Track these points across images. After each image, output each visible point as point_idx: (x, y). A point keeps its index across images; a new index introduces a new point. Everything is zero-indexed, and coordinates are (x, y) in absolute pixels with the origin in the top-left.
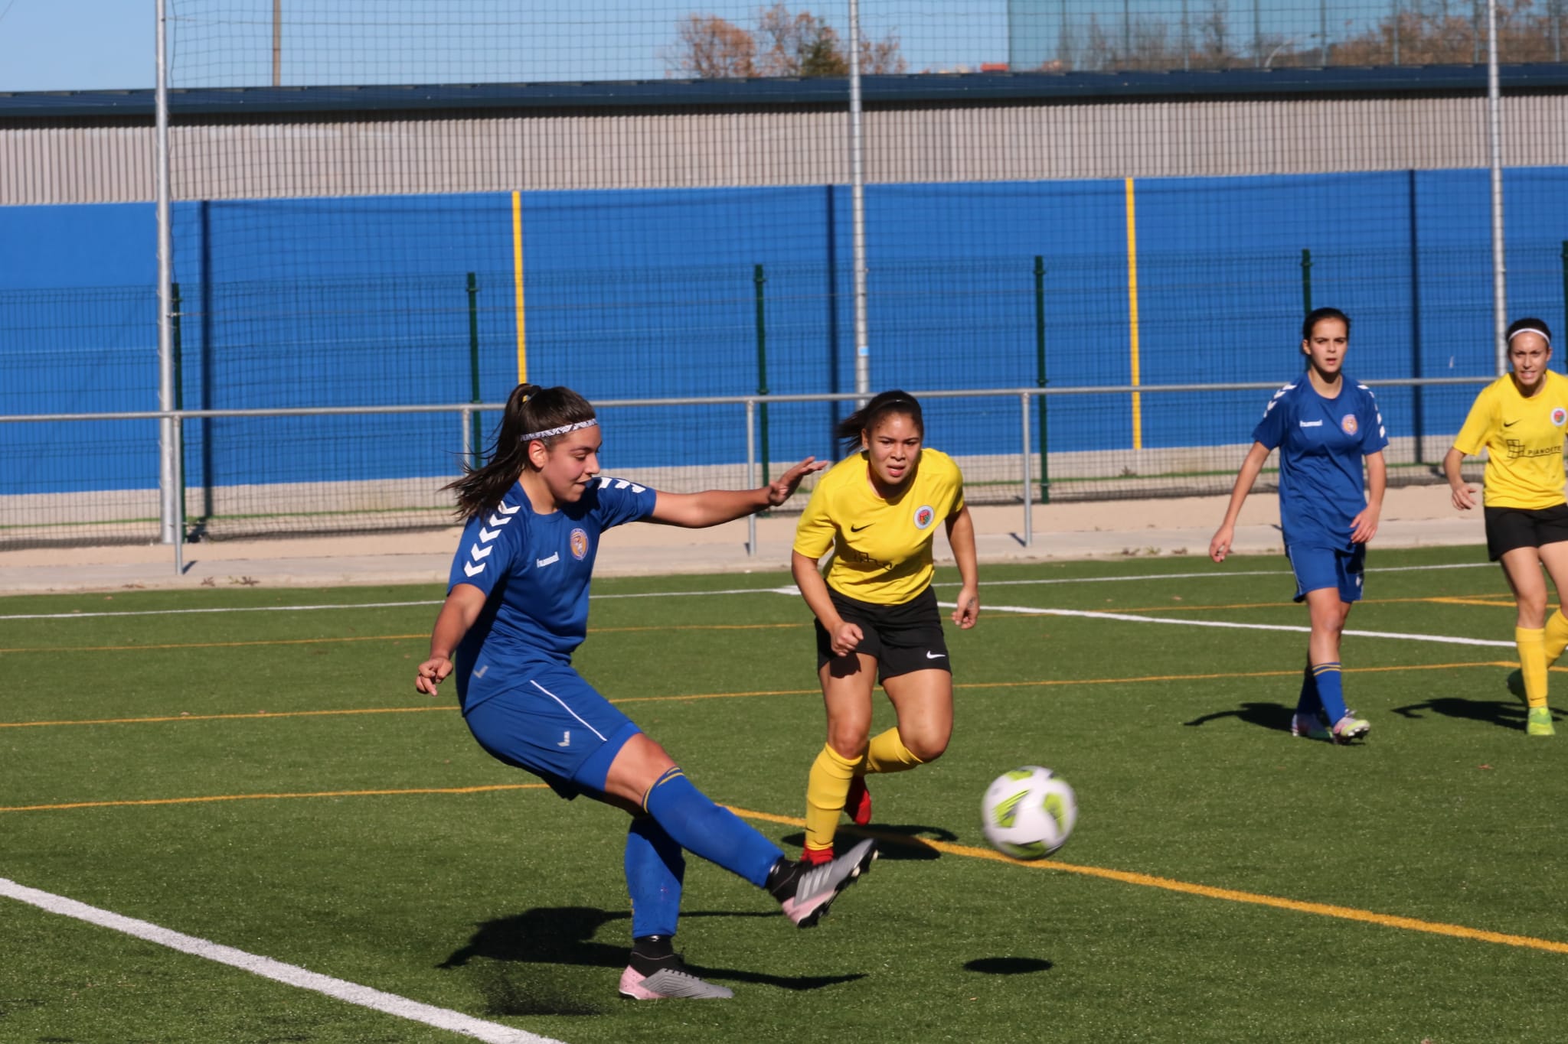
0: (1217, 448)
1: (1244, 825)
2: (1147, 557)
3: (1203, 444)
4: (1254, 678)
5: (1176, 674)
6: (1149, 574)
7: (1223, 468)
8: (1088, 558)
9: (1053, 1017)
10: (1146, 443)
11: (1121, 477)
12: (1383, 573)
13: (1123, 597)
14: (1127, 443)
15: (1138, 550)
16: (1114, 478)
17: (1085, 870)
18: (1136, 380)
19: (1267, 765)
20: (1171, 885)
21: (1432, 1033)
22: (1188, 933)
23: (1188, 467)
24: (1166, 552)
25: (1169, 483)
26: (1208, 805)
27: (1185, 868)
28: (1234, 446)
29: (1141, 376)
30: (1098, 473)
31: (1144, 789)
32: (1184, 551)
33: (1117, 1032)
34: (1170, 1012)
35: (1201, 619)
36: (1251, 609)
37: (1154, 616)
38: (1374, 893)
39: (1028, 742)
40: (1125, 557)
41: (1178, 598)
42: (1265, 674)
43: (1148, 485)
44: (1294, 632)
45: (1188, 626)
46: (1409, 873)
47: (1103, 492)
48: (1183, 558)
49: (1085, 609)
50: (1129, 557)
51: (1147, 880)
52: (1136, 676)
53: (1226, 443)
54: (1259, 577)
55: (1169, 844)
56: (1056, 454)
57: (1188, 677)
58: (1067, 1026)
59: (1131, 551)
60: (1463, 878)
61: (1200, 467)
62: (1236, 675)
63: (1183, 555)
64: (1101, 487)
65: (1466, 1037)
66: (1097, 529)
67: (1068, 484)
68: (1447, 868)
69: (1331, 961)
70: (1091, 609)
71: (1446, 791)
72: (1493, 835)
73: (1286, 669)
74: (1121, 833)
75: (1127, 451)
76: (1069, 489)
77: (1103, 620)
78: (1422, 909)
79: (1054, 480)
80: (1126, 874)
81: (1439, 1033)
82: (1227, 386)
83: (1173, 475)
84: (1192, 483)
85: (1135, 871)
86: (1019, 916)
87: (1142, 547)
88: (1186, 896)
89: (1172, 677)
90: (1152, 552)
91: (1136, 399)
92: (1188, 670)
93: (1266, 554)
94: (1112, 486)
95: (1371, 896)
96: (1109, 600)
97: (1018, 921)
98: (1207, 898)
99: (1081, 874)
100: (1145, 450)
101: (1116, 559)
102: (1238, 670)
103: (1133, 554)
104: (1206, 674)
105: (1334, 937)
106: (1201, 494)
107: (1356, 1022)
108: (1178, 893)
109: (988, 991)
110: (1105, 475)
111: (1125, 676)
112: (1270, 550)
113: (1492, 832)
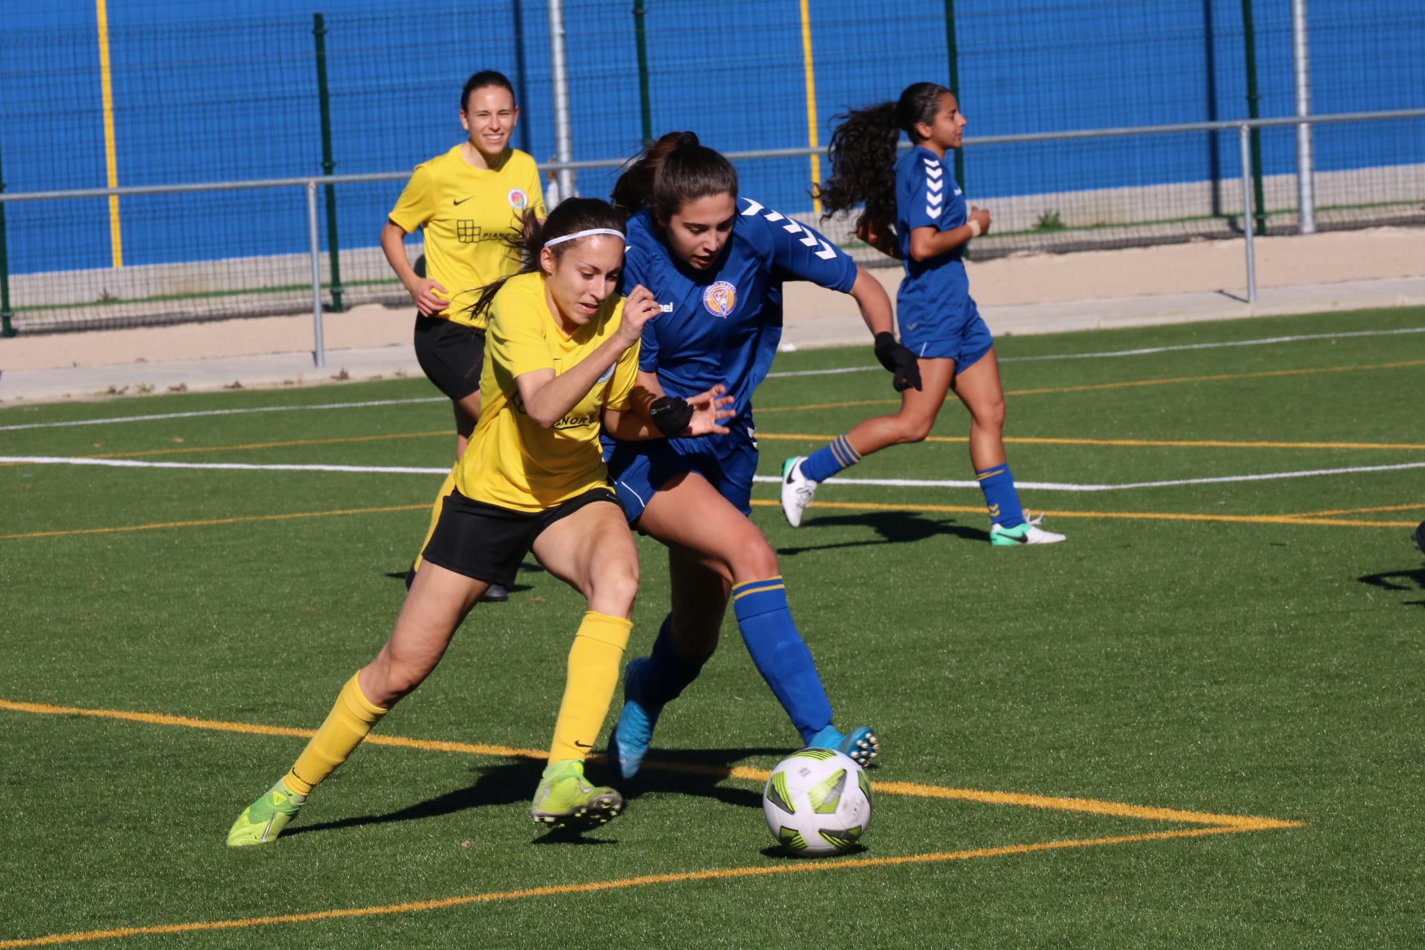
0: (217, 262)
1: (270, 665)
2: (138, 395)
3: (199, 259)
4: (274, 521)
5: (183, 520)
6: (142, 414)
7: (226, 288)
8: (66, 400)
9: (82, 841)
10: (129, 260)
11: (98, 303)
12: (424, 405)
13: (117, 441)
14: (106, 261)
15: (127, 388)
16: (91, 304)
17: (100, 713)
18: (112, 181)
19: (293, 608)
20: (194, 723)
21: (473, 837)
22: (217, 765)
23: (182, 289)
24: (161, 389)
25: (161, 309)
26: (230, 648)
27: (208, 707)
28: (238, 260)
29: (119, 176)
30: (72, 299)
31: (157, 636)
32: (183, 387)
33: (149, 850)
34: (203, 830)
35: (209, 462)
36: (268, 449)
37: (151, 460)
38: (414, 721)
39: (21, 595)
40: (111, 397)
41: (179, 440)
42: (288, 516)
43: (133, 311)
44: (320, 472)
45: (194, 470)
46: (450, 702)
47: (79, 322)
48: (180, 397)
49: (69, 456)
50: (116, 396)
51: (169, 720)
52: (137, 523)
53: (228, 256)
54: (276, 414)
55: (188, 686)
56: (19, 277)
57: (197, 523)
58: (97, 847)
59: (118, 389)
60: (510, 704)
61: (196, 289)
62: (253, 518)
63: (182, 392)
64: (76, 316)
65: (507, 839)
66: (75, 365)
67: (35, 313)
68: (492, 696)
69: (370, 782)
70: (77, 455)
71: (493, 625)
72: (544, 664)
73: (311, 511)
74: (136, 678)
75: (107, 270)
76: (36, 320)
77: (93, 466)
78: (465, 733)
79: (17, 309)
80: (145, 715)
81: (482, 838)
82: (227, 184)
83: (164, 298)
84: (190, 307)
85: (155, 712)
86: (33, 757)
87: (131, 385)
88: (213, 732)
89: (179, 524)
90: (144, 390)
91: (114, 203)
92: (196, 515)
93: (283, 387)
94: (89, 314)
95: (410, 724)
96: (97, 445)
97: (34, 762)
98: (235, 733)
99: (96, 716)
100: (128, 268)
101: (100, 399)
102: (255, 514)
103: (121, 393)
104: (218, 518)
105: (371, 761)
106: (200, 320)
107: (395, 832)
108: (203, 730)
109: (10, 823)
110: (80, 300)
111: (123, 523)
112: (286, 383)
113: (542, 661)
